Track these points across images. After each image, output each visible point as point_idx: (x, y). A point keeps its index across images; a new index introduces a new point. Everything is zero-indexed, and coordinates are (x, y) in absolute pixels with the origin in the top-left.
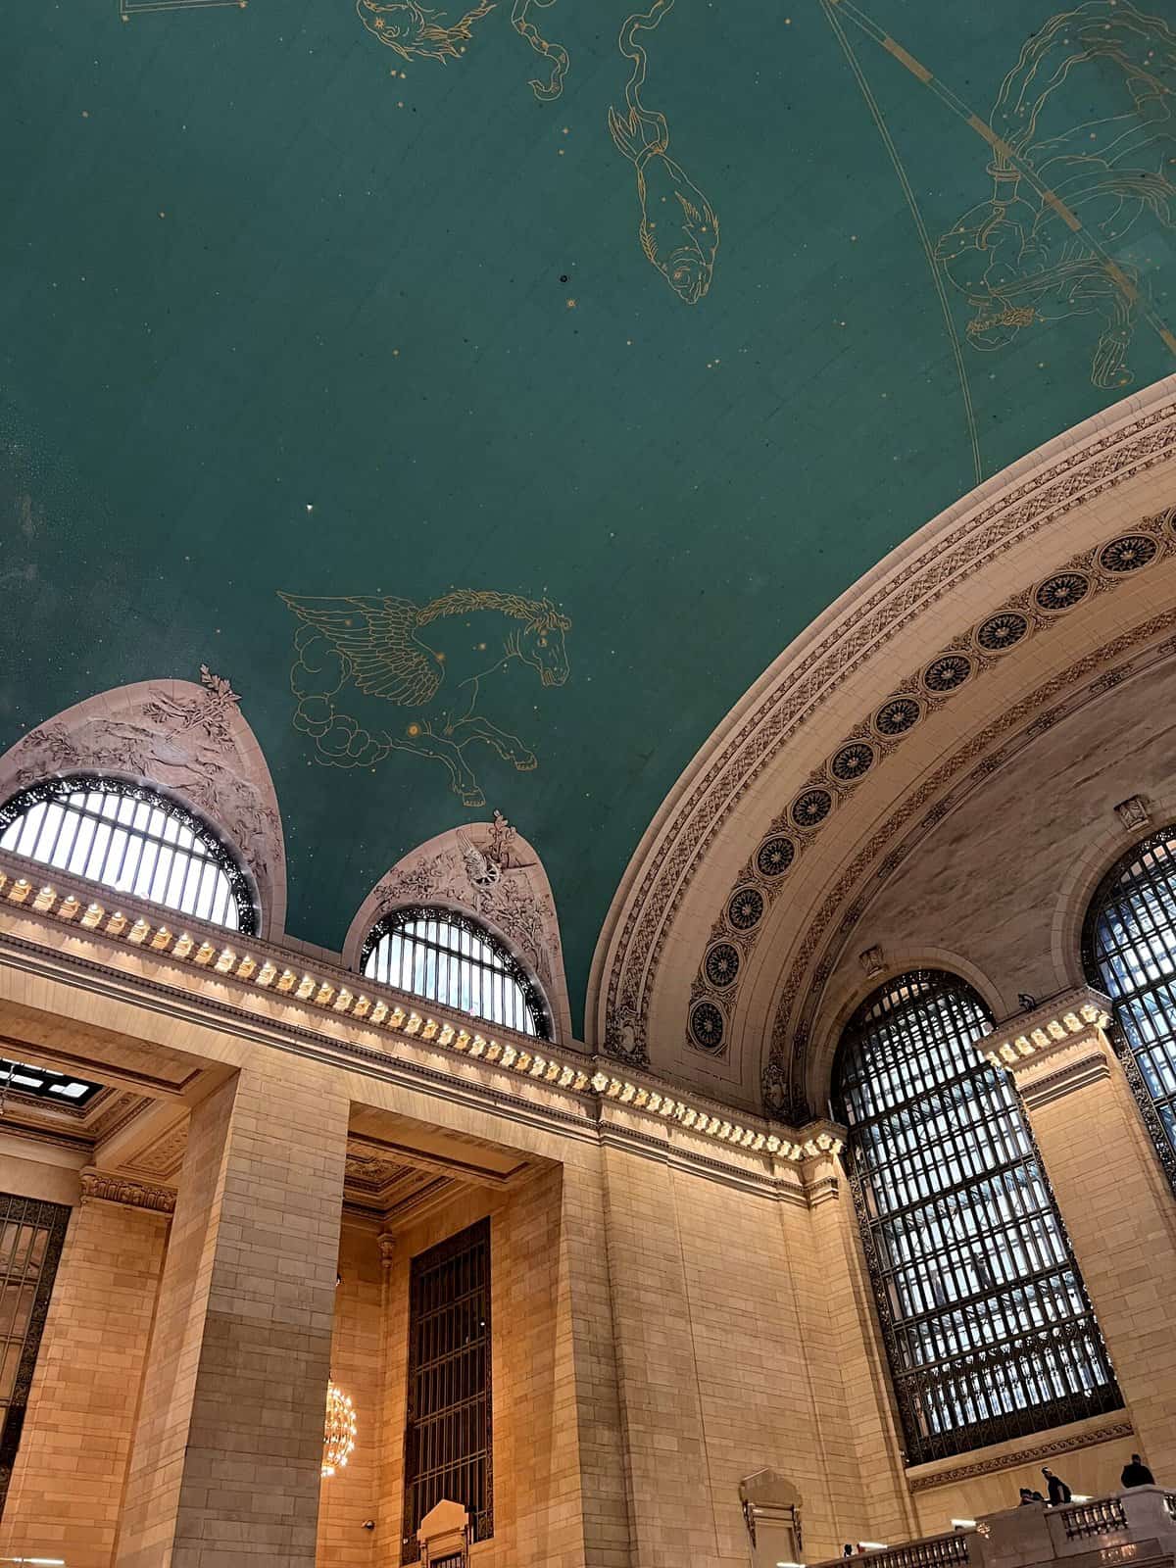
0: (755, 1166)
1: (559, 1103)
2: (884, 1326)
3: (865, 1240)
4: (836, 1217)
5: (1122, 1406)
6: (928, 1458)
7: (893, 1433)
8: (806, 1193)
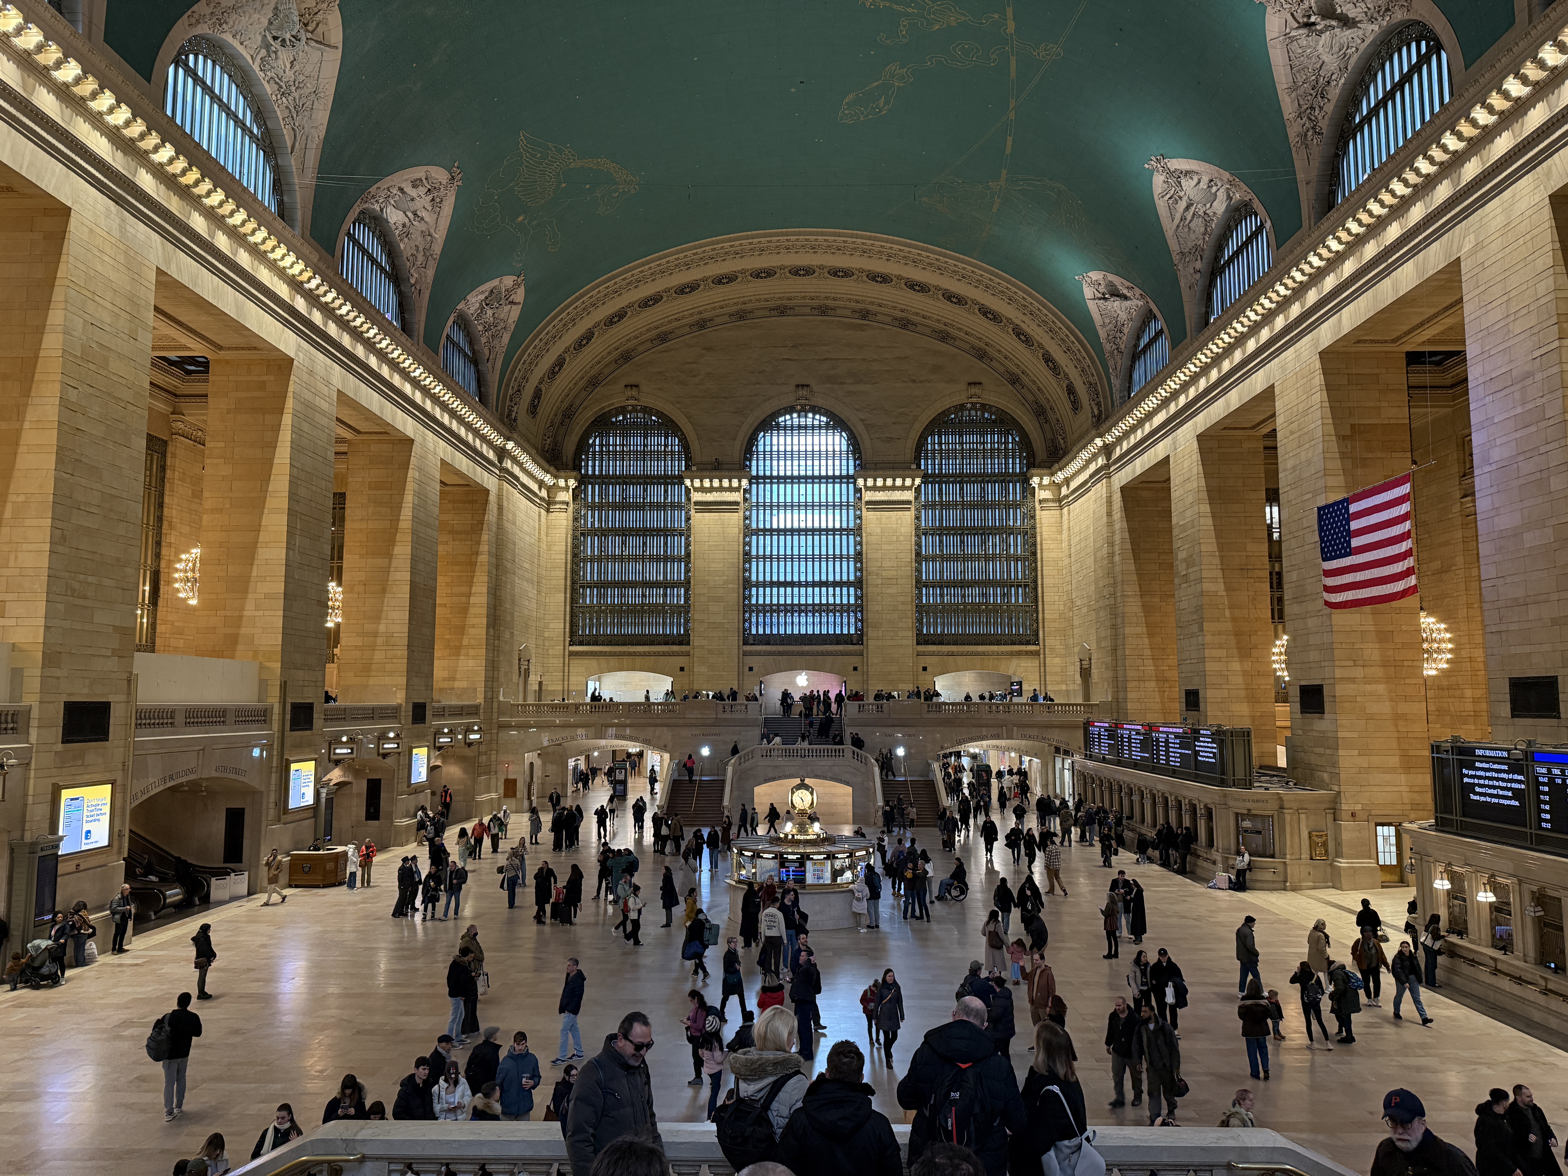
0: (534, 487)
1: (491, 455)
2: (573, 582)
3: (575, 538)
4: (565, 523)
5: (688, 644)
6: (581, 643)
7: (567, 630)
8: (549, 504)
